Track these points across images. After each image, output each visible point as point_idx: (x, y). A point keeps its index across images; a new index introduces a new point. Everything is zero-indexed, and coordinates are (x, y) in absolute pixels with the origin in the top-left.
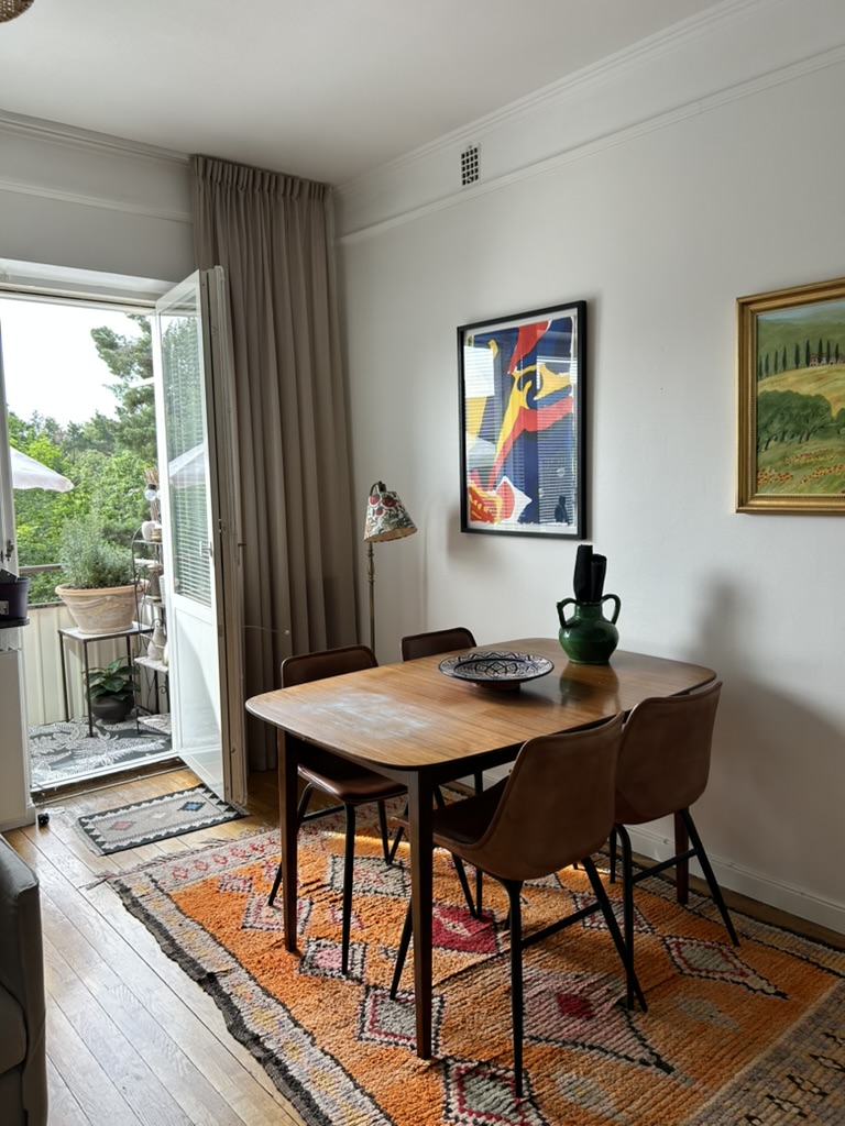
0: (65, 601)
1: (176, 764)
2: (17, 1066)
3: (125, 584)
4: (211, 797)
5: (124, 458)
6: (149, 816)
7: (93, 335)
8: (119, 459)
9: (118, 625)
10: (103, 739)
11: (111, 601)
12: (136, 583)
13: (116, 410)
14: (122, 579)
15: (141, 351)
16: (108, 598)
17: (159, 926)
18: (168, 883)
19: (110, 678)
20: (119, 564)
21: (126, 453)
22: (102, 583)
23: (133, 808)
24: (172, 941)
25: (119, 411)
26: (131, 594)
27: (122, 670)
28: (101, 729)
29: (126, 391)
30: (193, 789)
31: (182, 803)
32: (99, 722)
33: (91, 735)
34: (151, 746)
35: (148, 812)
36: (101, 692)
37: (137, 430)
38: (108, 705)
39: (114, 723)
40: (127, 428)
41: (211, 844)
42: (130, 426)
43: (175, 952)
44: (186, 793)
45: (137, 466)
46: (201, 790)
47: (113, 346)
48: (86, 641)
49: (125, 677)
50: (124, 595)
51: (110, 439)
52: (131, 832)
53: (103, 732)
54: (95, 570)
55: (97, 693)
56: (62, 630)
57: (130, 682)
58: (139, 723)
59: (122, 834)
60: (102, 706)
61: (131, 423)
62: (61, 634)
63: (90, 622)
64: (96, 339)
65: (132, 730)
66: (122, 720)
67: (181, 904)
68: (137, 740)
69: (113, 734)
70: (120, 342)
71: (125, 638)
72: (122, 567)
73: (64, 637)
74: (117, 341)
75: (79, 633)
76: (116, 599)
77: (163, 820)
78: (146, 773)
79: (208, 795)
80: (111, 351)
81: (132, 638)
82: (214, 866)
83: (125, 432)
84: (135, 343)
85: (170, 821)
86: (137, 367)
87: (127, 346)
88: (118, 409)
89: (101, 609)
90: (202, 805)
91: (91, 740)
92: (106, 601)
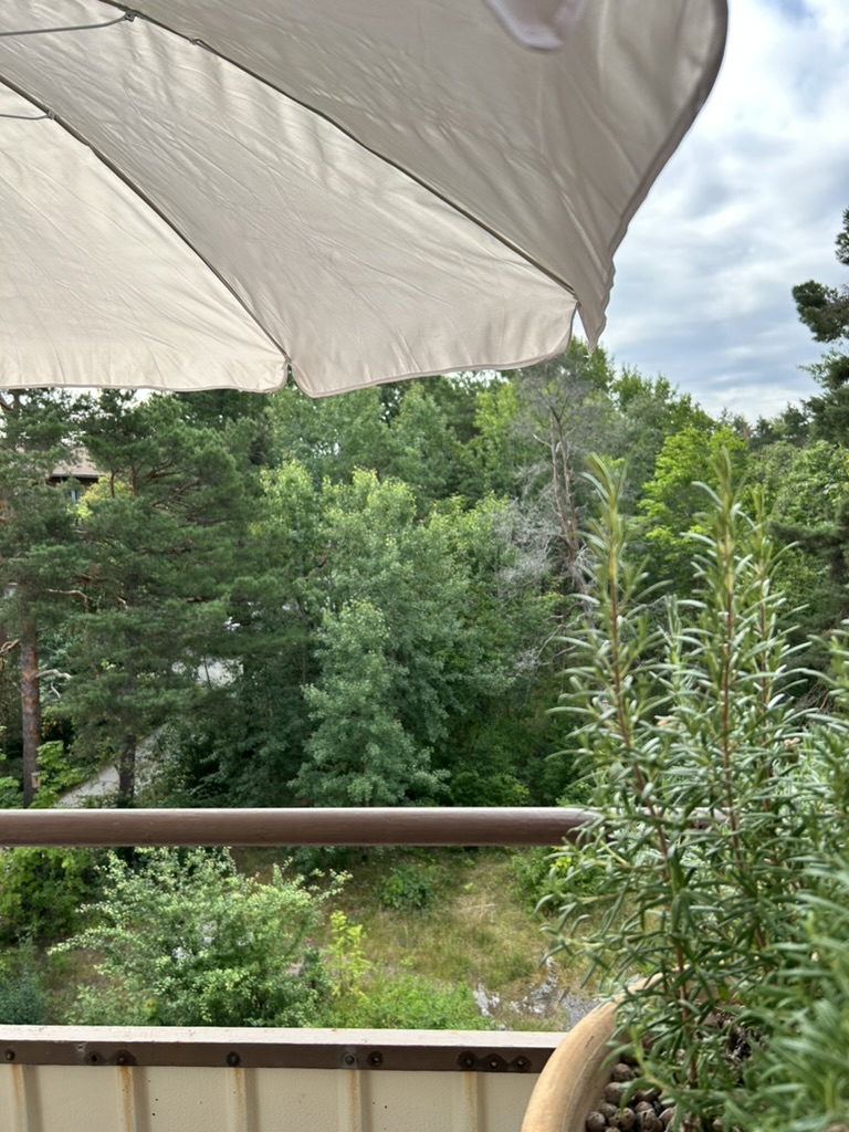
5: (818, 450)
7: (794, 294)
8: (813, 451)
21: (822, 443)
47: (820, 302)
64: (799, 299)
70: (829, 299)
74: (826, 297)
80: (817, 311)
87: (837, 302)
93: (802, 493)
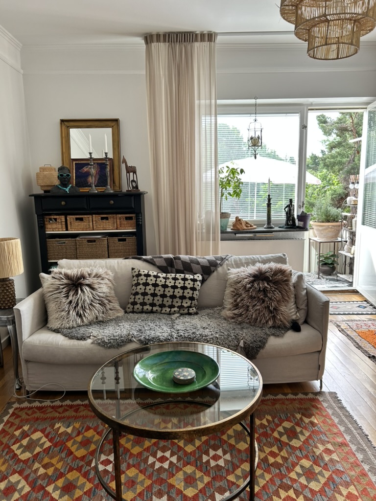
0: (313, 227)
1: (355, 292)
2: (318, 351)
3: (337, 222)
4: (370, 305)
5: (323, 173)
6: (345, 307)
7: (317, 118)
8: (321, 174)
9: (333, 238)
10: (323, 280)
11: (331, 228)
12: (342, 222)
13: (321, 151)
14: (336, 220)
15: (338, 123)
16: (330, 227)
17: (352, 339)
18: (355, 327)
19: (326, 258)
20: (336, 214)
21: (325, 171)
22: (328, 221)
23: (339, 303)
24: (358, 344)
25: (322, 152)
26: (339, 226)
27: (332, 256)
28: (322, 277)
29: (328, 143)
30: (362, 301)
31: (358, 305)
32: (321, 274)
33: (319, 278)
34: (343, 285)
35: (344, 305)
36: (323, 263)
37: (332, 160)
38: (326, 268)
39: (327, 276)
40: (328, 159)
41: (370, 320)
42: (329, 158)
43: (359, 347)
44: (359, 302)
45: (329, 176)
46: (365, 302)
47: (325, 122)
48: (320, 243)
49: (333, 258)
50: (336, 226)
51: (317, 164)
52: (338, 310)
53: (324, 278)
54: (326, 216)
55: (322, 263)
56: (310, 238)
57: (334, 261)
58: (338, 276)
59: (336, 310)
60: (323, 268)
61: (330, 157)
62: (310, 239)
63: (322, 235)
64: (318, 120)
65: (334, 279)
66: (330, 275)
67: (360, 334)
68: (337, 282)
69: (327, 279)
70: (328, 120)
71: (333, 243)
72: (337, 215)
73: (311, 241)
74: (327, 120)
75: (318, 239)
76: (333, 227)
77: (351, 309)
78: (342, 293)
79: (368, 305)
80: (324, 125)
81: (336, 243)
82: (372, 326)
83: (326, 161)
84: (336, 120)
85: (353, 309)
86: (335, 131)
87: (331, 121)
88: (322, 151)
89: (327, 231)
90: (366, 307)
91: (319, 280)
92: (329, 228)
93: (317, 190)
